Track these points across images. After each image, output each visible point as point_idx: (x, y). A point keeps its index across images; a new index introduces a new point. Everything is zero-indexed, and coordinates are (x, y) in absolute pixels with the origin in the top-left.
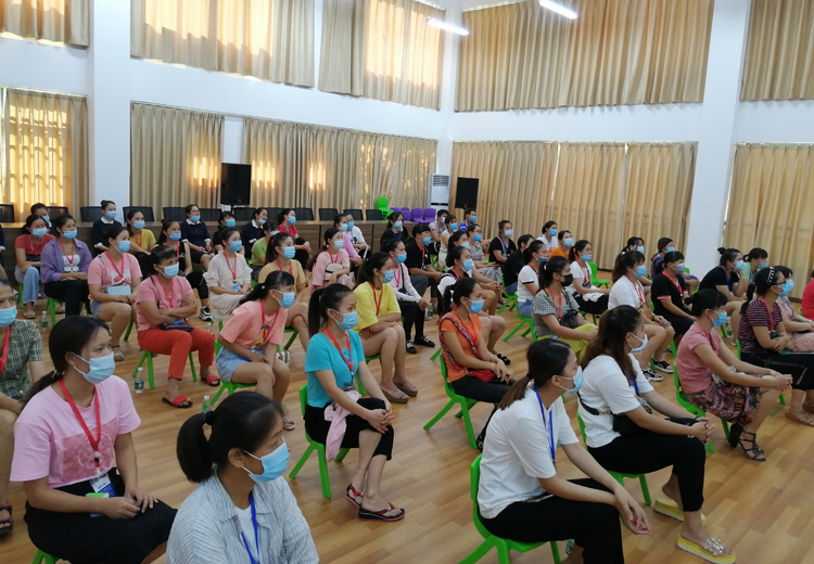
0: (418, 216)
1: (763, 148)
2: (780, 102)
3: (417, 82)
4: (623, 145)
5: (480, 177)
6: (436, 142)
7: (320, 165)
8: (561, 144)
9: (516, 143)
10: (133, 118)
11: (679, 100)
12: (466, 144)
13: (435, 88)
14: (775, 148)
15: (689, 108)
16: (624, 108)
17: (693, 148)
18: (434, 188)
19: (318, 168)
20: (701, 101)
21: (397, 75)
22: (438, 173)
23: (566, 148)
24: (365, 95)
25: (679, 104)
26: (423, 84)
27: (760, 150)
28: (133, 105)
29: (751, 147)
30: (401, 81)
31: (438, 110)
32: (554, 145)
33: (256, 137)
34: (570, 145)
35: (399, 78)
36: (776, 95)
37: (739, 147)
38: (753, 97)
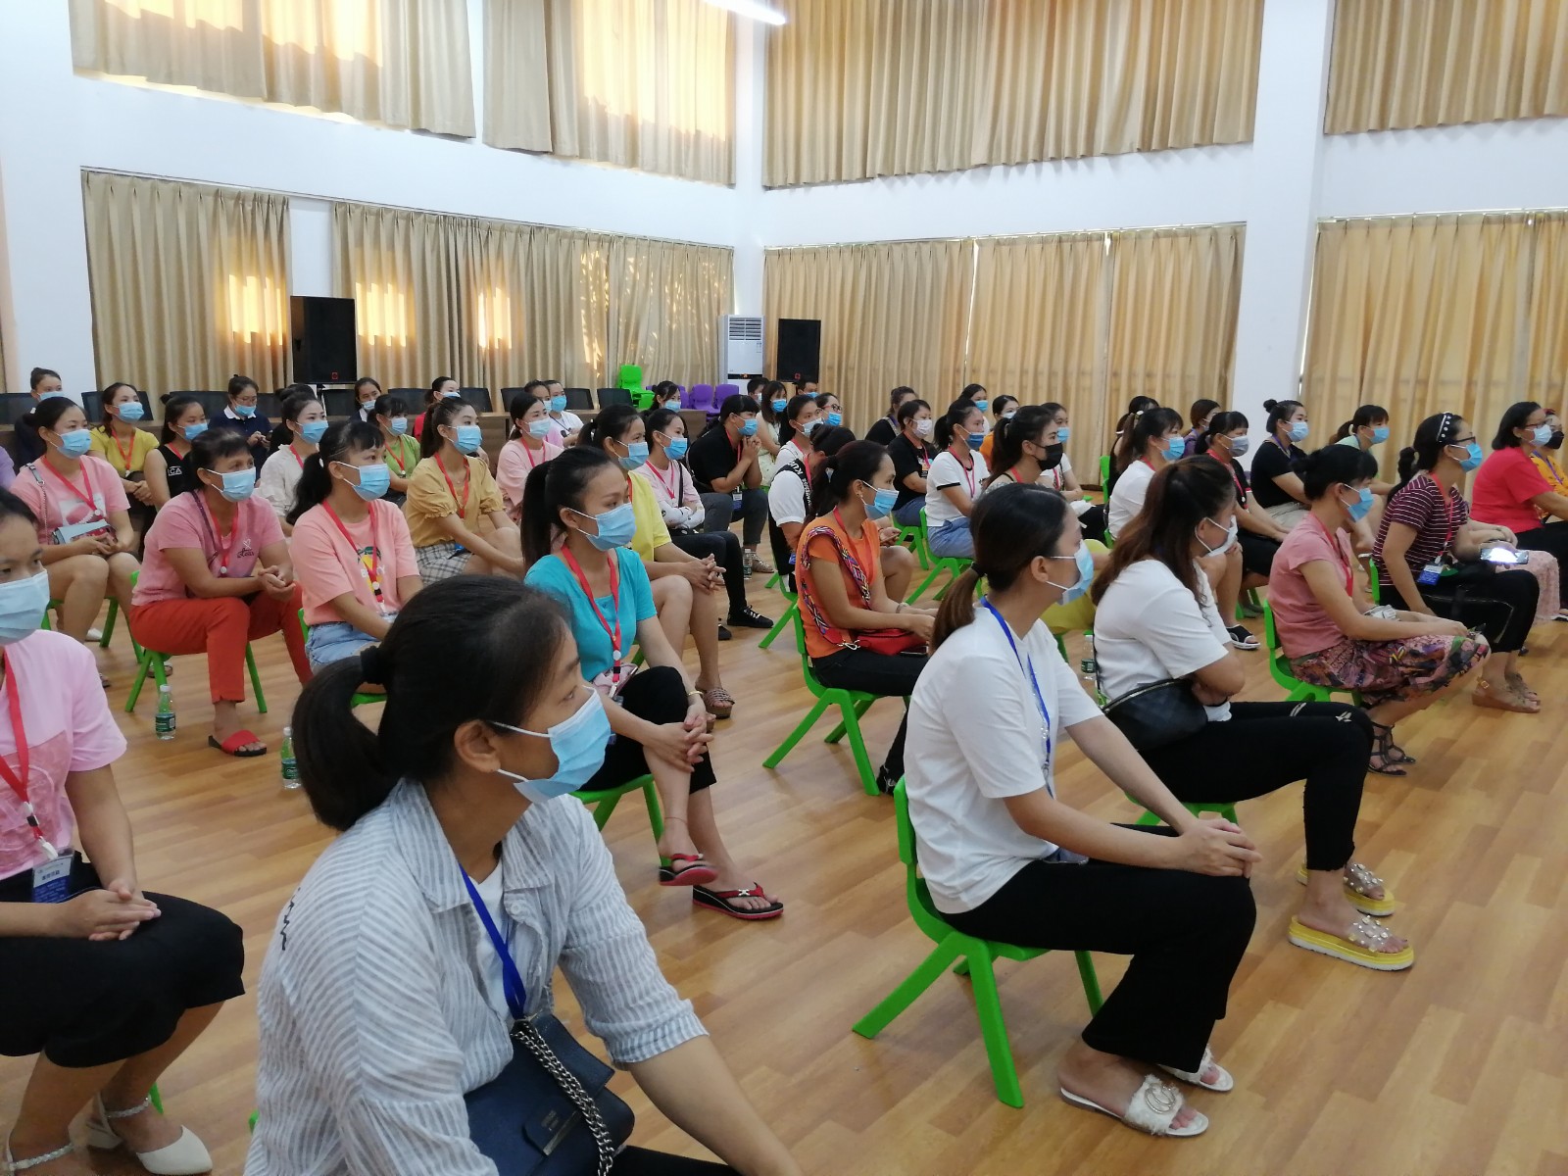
0: (704, 401)
1: (1369, 226)
2: (1400, 134)
3: (687, 127)
4: (1101, 238)
5: (822, 317)
6: (730, 252)
7: (498, 291)
8: (980, 243)
9: (891, 245)
10: (90, 203)
11: (1206, 141)
12: (791, 253)
13: (723, 138)
14: (1393, 224)
15: (1226, 155)
16: (1101, 163)
17: (1237, 234)
18: (731, 343)
19: (493, 294)
20: (1249, 139)
21: (645, 115)
22: (738, 313)
23: (989, 249)
24: (583, 155)
25: (1206, 149)
26: (698, 133)
27: (1364, 232)
28: (87, 176)
29: (1346, 226)
30: (656, 127)
31: (731, 185)
32: (965, 245)
33: (360, 243)
34: (998, 243)
35: (652, 120)
36: (1392, 122)
37: (1323, 227)
38: (1349, 127)
